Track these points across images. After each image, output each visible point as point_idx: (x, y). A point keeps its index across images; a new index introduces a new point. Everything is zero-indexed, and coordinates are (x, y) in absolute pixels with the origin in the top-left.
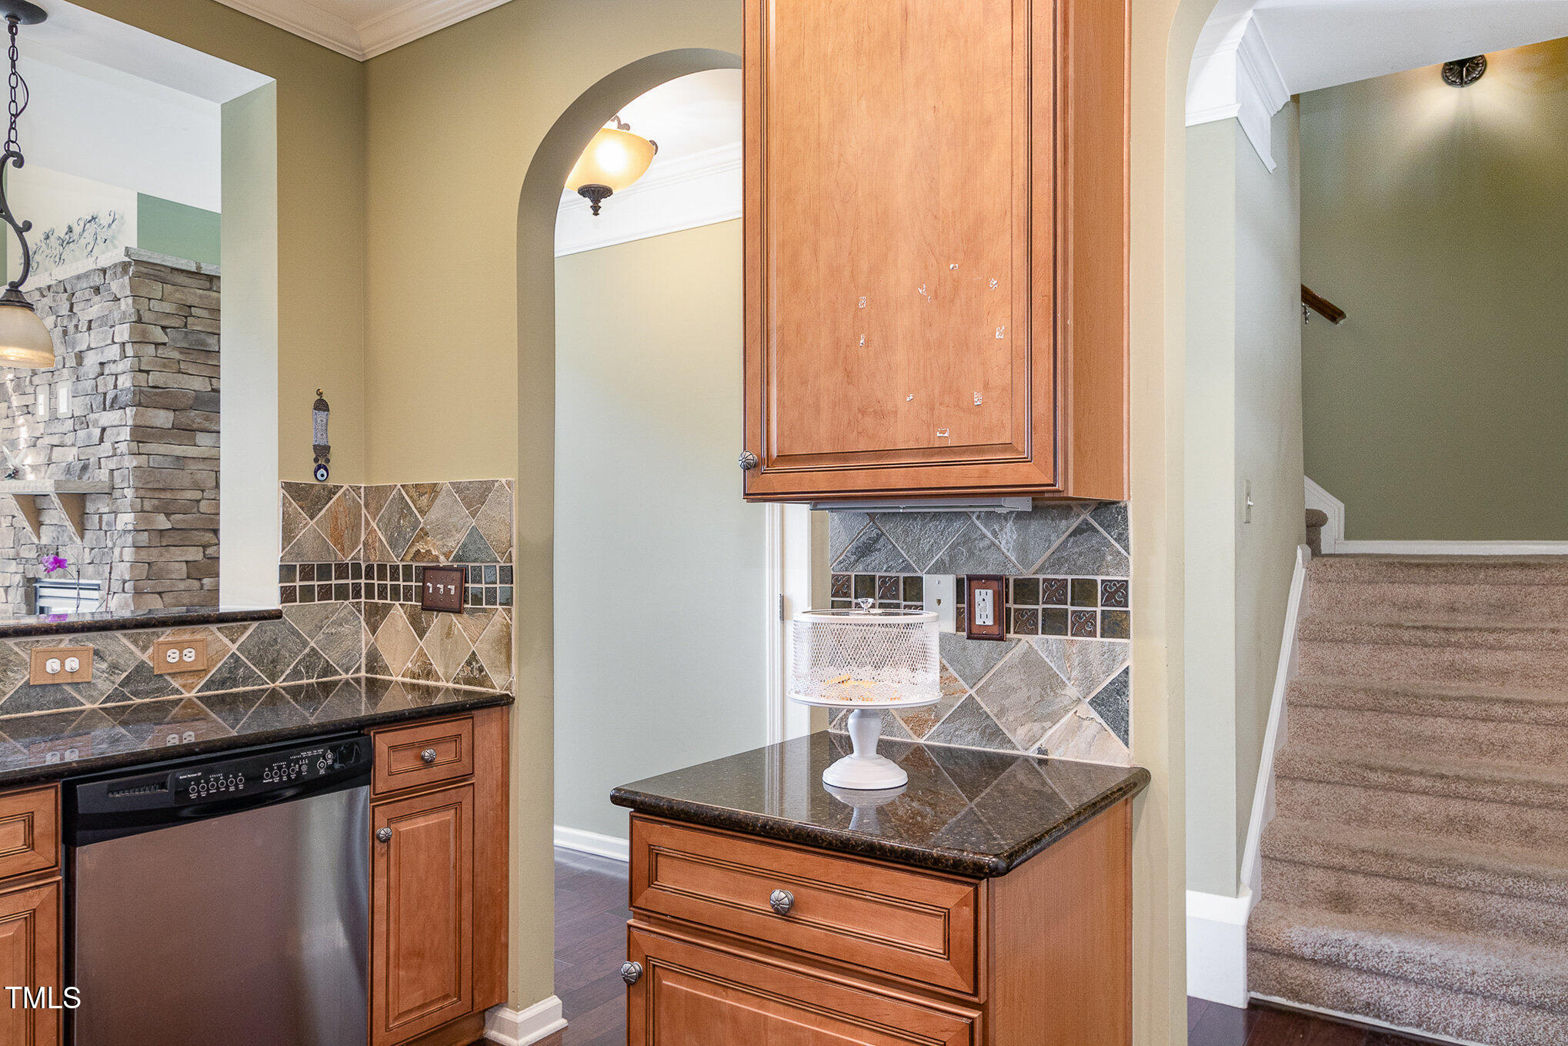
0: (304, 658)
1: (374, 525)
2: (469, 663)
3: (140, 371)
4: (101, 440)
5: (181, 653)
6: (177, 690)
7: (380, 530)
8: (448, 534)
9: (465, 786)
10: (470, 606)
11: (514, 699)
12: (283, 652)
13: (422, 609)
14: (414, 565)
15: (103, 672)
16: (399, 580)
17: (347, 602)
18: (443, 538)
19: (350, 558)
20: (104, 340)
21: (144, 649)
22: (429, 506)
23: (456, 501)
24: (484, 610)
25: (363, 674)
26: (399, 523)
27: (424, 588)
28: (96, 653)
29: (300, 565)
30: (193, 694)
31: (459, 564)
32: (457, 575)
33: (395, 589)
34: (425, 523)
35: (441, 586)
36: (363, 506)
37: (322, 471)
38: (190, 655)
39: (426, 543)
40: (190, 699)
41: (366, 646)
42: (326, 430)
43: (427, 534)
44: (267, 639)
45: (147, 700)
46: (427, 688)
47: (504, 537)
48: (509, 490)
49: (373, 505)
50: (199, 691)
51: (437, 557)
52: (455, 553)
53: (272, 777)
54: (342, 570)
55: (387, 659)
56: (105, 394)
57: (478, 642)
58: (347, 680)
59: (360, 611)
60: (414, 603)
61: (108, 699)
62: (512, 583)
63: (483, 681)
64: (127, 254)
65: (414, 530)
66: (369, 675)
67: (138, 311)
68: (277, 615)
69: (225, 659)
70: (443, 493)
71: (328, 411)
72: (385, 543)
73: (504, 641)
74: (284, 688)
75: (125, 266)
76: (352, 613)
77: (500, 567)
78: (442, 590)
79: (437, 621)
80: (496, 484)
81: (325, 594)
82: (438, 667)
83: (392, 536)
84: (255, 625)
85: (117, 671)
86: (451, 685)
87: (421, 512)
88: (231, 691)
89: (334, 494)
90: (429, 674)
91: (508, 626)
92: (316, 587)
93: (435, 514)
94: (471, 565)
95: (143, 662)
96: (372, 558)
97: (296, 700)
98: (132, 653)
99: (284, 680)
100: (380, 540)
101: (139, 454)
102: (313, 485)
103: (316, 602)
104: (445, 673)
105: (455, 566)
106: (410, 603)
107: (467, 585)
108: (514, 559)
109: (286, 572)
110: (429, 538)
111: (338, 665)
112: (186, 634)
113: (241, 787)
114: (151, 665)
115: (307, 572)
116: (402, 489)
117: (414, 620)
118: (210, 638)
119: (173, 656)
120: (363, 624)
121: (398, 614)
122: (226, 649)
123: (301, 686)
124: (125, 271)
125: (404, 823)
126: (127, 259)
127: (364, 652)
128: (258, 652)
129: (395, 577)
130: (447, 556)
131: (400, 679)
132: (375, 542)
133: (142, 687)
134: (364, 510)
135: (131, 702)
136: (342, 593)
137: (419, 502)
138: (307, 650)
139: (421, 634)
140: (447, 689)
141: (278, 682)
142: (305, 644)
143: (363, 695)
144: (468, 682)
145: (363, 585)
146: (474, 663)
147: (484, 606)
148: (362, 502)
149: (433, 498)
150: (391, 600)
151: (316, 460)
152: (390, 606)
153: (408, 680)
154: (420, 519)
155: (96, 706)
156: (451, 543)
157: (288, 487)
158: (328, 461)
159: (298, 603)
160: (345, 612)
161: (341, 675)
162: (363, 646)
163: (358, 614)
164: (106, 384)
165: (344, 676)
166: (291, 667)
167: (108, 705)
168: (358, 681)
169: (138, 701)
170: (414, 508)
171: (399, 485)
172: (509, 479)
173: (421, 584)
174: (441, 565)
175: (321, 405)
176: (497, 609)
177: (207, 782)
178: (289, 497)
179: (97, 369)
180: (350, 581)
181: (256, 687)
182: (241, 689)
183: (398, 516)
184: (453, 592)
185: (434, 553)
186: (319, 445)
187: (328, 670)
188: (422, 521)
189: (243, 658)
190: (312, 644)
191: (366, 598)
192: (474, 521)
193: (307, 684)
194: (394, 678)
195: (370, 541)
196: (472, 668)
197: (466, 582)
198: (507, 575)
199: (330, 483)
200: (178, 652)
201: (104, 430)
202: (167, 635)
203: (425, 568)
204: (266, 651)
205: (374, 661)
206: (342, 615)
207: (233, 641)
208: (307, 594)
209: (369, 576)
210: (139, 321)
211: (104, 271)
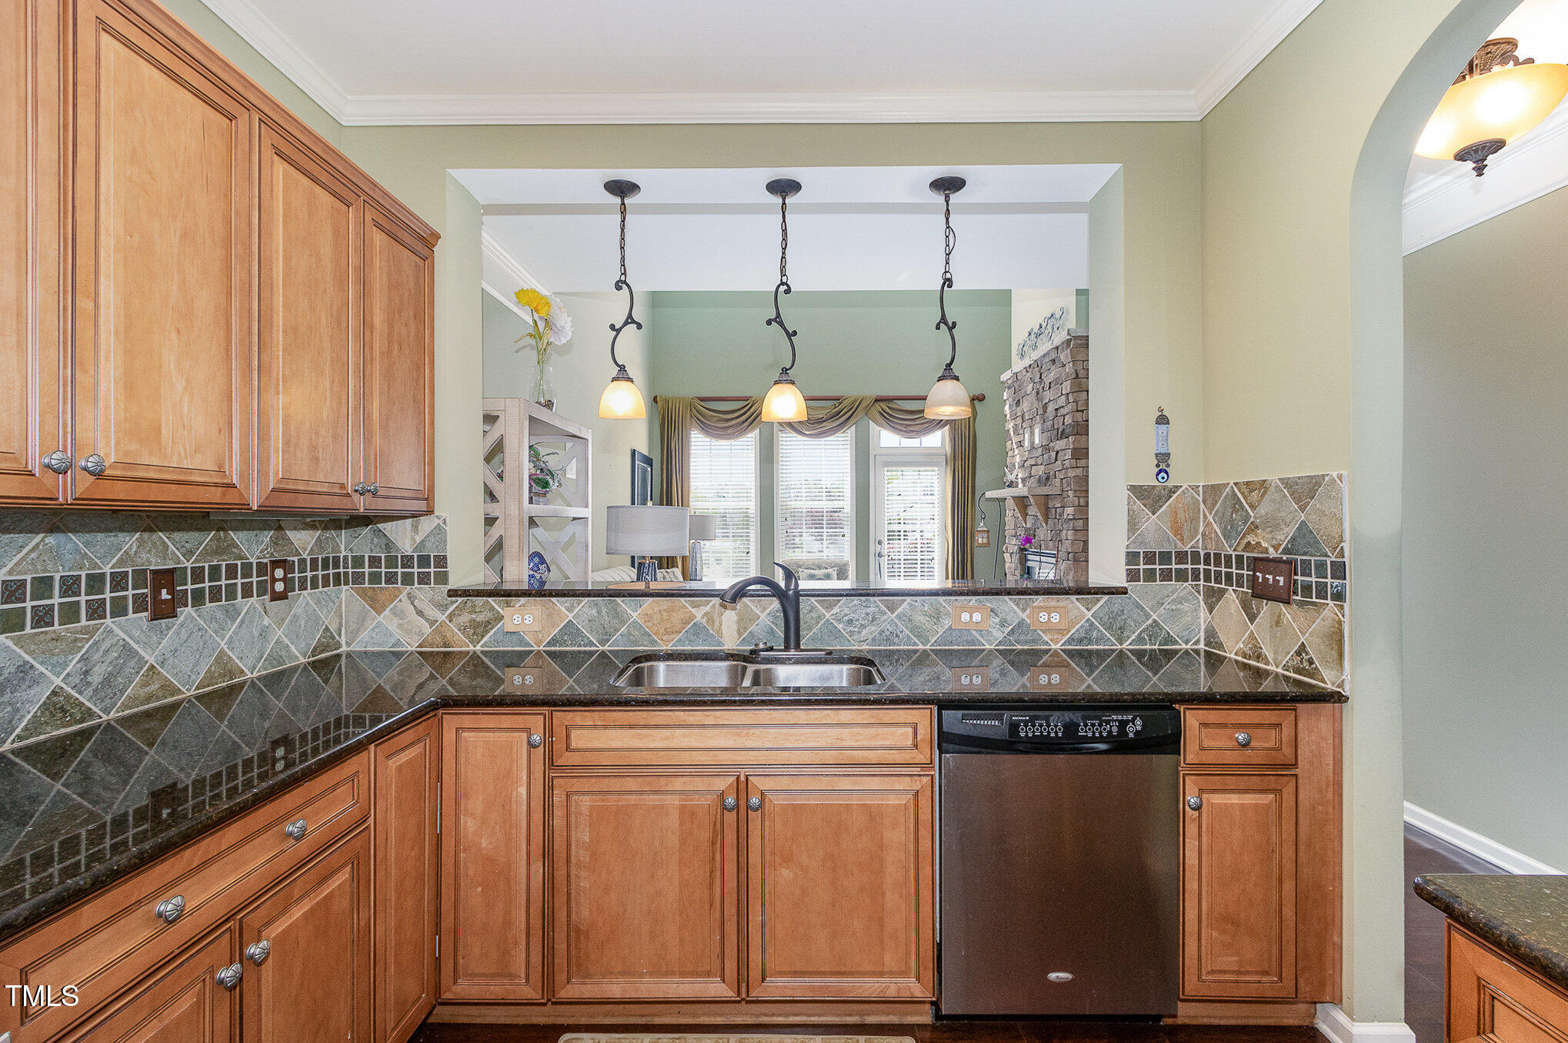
0: (1147, 628)
1: (1210, 518)
2: (1298, 653)
3: (1078, 411)
4: (1056, 460)
5: (1049, 615)
6: (1047, 642)
7: (1216, 523)
8: (1277, 527)
9: (1286, 775)
10: (1299, 598)
11: (1348, 698)
12: (1129, 621)
13: (1252, 596)
14: (1246, 555)
15: (996, 624)
16: (1232, 568)
17: (1186, 584)
18: (1271, 532)
19: (1189, 547)
20: (1057, 393)
21: (1024, 610)
22: (1260, 501)
23: (1285, 496)
24: (1314, 604)
25: (1202, 646)
26: (1232, 516)
27: (1254, 578)
28: (992, 611)
29: (1144, 552)
30: (1058, 646)
31: (1288, 556)
32: (1284, 567)
33: (1229, 576)
34: (1255, 517)
35: (1270, 577)
36: (1201, 503)
37: (1163, 474)
38: (1056, 618)
39: (1256, 535)
40: (1056, 651)
41: (1205, 623)
42: (1167, 440)
43: (1257, 527)
44: (1116, 610)
45: (1026, 647)
46: (1258, 669)
47: (1335, 531)
48: (1340, 483)
49: (1209, 501)
50: (1062, 645)
51: (1267, 549)
52: (1283, 546)
53: (1086, 732)
54: (1181, 557)
55: (1222, 637)
56: (1058, 429)
57: (1307, 634)
58: (1187, 651)
59: (1199, 592)
60: (1245, 590)
61: (1000, 643)
62: (1345, 579)
63: (1314, 673)
64: (1069, 334)
65: (1245, 523)
66: (1207, 648)
67: (1076, 370)
68: (1123, 591)
69: (1082, 622)
70: (1272, 489)
71: (1169, 424)
72: (1220, 534)
73: (1336, 637)
74: (1130, 651)
75: (1068, 342)
76: (1191, 593)
77: (1331, 562)
78: (1271, 580)
79: (1266, 608)
80: (1327, 478)
81: (1166, 576)
82: (1267, 652)
83: (1226, 528)
84: (1106, 597)
85: (1006, 625)
86: (1280, 670)
87: (1252, 506)
88: (1087, 647)
89: (1174, 493)
90: (1259, 657)
91: (1340, 623)
92: (1158, 570)
93: (1264, 509)
94: (1299, 558)
95: (1023, 620)
96: (1209, 546)
97: (1140, 661)
98: (1015, 612)
99: (1130, 644)
100: (1216, 531)
101: (1077, 467)
102: (1154, 487)
103: (1158, 583)
104: (1275, 660)
105: (1284, 558)
106: (1242, 589)
107: (1296, 577)
108: (1346, 554)
109: (1132, 557)
110: (1259, 531)
111: (1178, 636)
112: (1053, 601)
113: (1060, 735)
114: (1029, 622)
115: (1150, 558)
116: (1234, 486)
117: (1246, 606)
118: (1070, 606)
119: (1043, 617)
120: (1202, 603)
121: (1232, 598)
122: (1083, 615)
123: (1145, 650)
124: (1069, 345)
125: (1216, 795)
126: (1069, 337)
127: (1203, 628)
128: (1109, 619)
129: (1228, 565)
130: (1276, 548)
131: (1232, 656)
132: (1210, 533)
133: (1022, 638)
134: (1202, 506)
135: (1015, 647)
136: (1181, 576)
137: (1250, 498)
138: (1150, 622)
139: (1252, 618)
140: (1277, 674)
141: (1125, 644)
142: (1148, 616)
143: (1202, 666)
144: (1298, 671)
145: (1202, 570)
146: (1304, 654)
147: (1314, 600)
148: (1200, 499)
149: (1263, 493)
150: (1225, 585)
151: (1158, 466)
152: (1224, 591)
153: (1240, 658)
154: (1251, 513)
155: (992, 647)
156: (1280, 537)
157: (1133, 489)
158: (1168, 466)
159: (1142, 583)
160: (1185, 592)
161: (1181, 645)
162: (1202, 622)
163: (1197, 594)
164: (1059, 424)
165: (1184, 646)
166: (1136, 634)
167: (1000, 647)
168: (1197, 652)
169: (1019, 647)
170: (1245, 504)
171: (1232, 484)
172: (1341, 472)
173: (1251, 573)
174: (1271, 557)
175: (1162, 420)
176: (1328, 604)
177: (1034, 726)
178: (1133, 497)
179: (1054, 413)
180: (1189, 566)
181: (1107, 647)
182: (1095, 647)
183: (1230, 511)
184: (1281, 584)
185: (1263, 545)
186: (1160, 454)
187: (1169, 639)
188: (1252, 515)
189: (1096, 623)
190: (1155, 617)
191: (1205, 582)
192: (1303, 515)
193: (1151, 650)
194: (1228, 655)
195: (1207, 533)
196: (1302, 659)
197: (1296, 574)
198: (1339, 571)
199: (1170, 484)
200: (1047, 615)
201: (1057, 453)
202: (1040, 600)
203: (1255, 559)
204: (1114, 619)
205: (1211, 637)
206: (1182, 594)
207: (1089, 610)
208: (1150, 576)
209: (1207, 562)
210: (1077, 377)
211: (1057, 348)
